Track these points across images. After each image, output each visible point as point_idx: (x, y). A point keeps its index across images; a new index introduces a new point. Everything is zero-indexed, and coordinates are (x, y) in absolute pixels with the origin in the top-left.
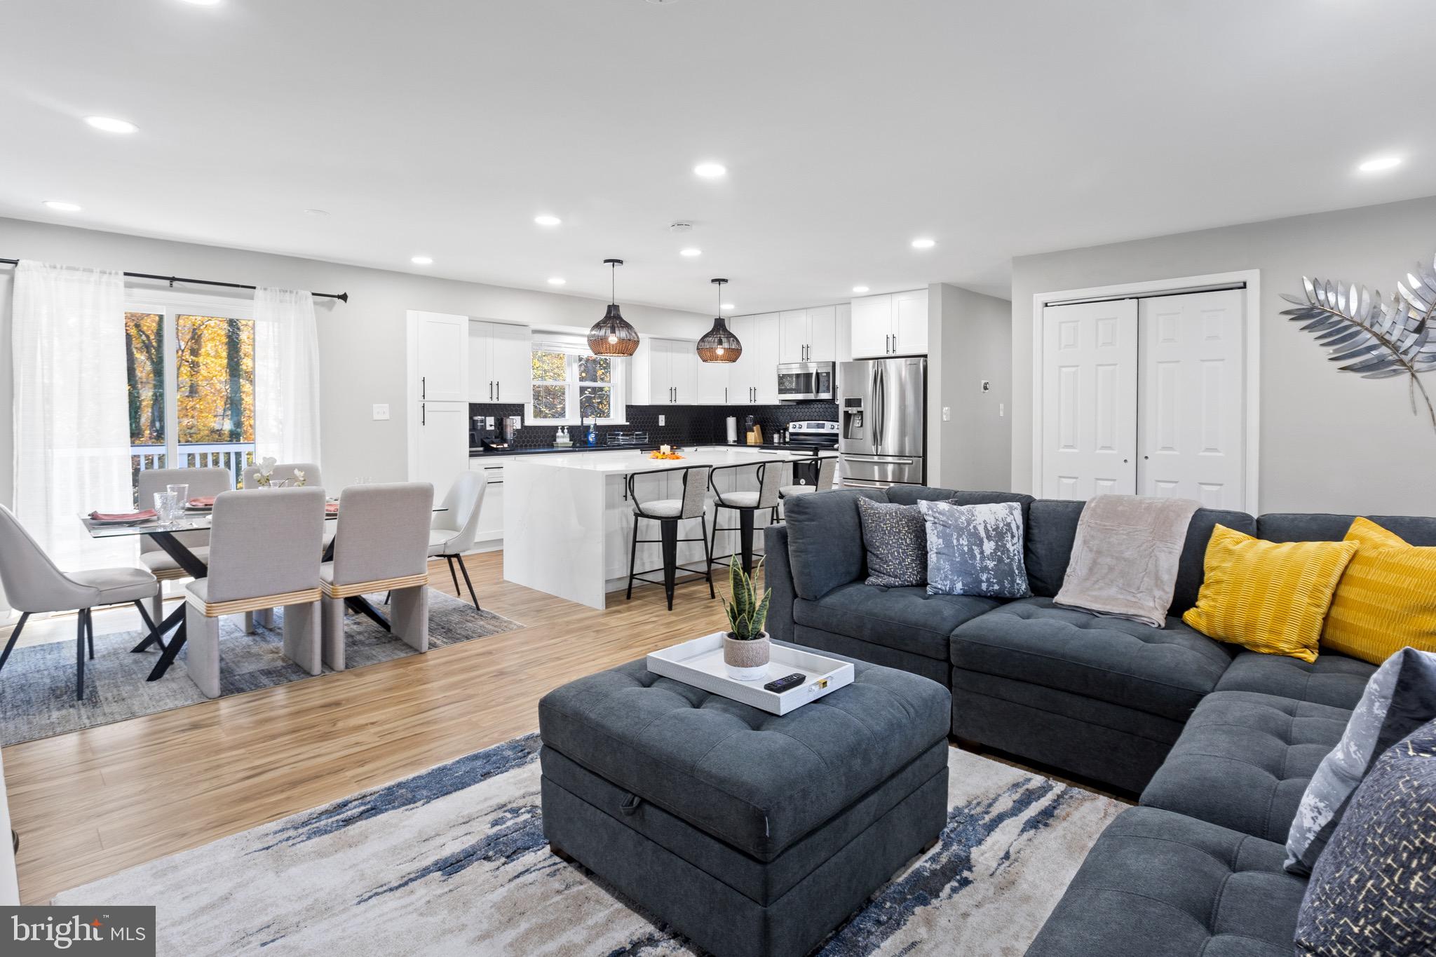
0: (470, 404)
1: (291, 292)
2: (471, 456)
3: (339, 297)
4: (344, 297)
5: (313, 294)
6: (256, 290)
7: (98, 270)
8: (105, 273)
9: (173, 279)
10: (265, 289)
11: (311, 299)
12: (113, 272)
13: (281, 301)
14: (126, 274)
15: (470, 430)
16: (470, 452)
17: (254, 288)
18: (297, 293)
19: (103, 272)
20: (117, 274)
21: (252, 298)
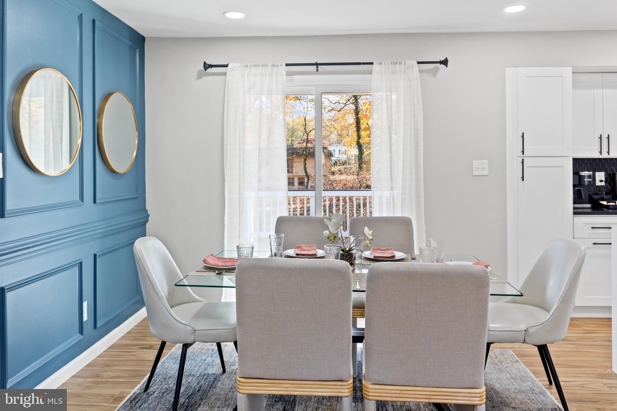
0: (574, 159)
1: (400, 63)
2: (575, 213)
3: (441, 62)
4: (445, 62)
5: (419, 63)
6: (374, 66)
7: (271, 64)
8: (275, 66)
9: (317, 64)
10: (380, 64)
11: (417, 67)
12: (279, 64)
13: (393, 72)
14: (287, 65)
15: (574, 186)
16: (574, 208)
17: (372, 63)
18: (405, 63)
19: (274, 66)
20: (281, 65)
21: (370, 73)
